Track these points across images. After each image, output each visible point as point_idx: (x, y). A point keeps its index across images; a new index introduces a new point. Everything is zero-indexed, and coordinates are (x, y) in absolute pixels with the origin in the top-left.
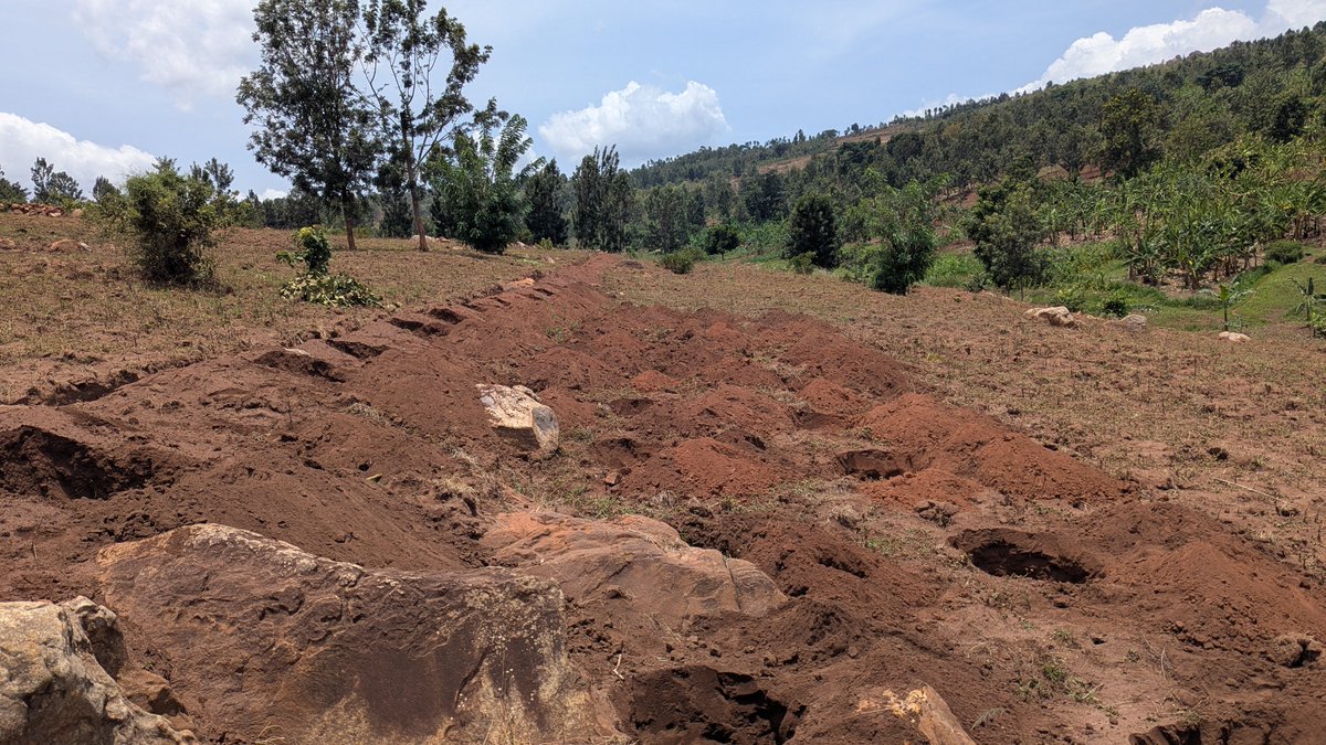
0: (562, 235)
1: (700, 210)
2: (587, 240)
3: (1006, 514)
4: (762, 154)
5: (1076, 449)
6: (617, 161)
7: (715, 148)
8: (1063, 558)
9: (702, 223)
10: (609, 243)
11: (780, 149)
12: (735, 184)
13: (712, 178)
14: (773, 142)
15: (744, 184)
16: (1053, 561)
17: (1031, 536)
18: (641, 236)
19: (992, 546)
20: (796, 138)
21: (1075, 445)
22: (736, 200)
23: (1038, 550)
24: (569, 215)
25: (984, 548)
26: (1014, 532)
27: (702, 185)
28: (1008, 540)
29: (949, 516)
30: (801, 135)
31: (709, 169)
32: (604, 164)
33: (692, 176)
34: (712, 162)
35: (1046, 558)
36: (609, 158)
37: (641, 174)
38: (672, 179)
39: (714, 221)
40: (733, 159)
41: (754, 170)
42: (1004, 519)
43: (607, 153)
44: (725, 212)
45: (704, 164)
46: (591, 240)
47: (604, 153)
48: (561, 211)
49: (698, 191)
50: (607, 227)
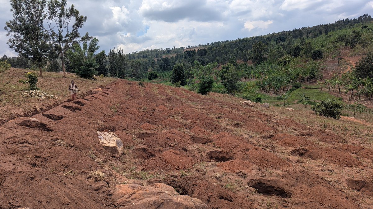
0: (106, 73)
1: (146, 67)
2: (113, 74)
4: (164, 52)
6: (122, 52)
7: (150, 50)
9: (147, 71)
10: (120, 75)
11: (168, 51)
12: (156, 60)
13: (149, 58)
14: (166, 49)
15: (158, 60)
18: (129, 73)
20: (173, 48)
22: (156, 65)
24: (108, 66)
27: (146, 60)
30: (174, 48)
31: (149, 55)
32: (118, 53)
33: (144, 57)
34: (150, 53)
36: (120, 51)
37: (129, 55)
38: (138, 57)
39: (150, 70)
40: (155, 53)
41: (161, 57)
43: (119, 50)
44: (153, 68)
45: (147, 54)
46: (115, 74)
47: (118, 49)
48: (106, 66)
49: (145, 61)
50: (119, 71)
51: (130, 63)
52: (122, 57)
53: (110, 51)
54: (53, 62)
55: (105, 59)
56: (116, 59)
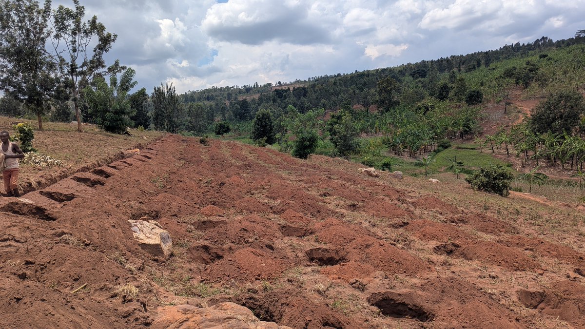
0: (147, 123)
1: (212, 114)
2: (159, 126)
3: (388, 284)
4: (240, 91)
5: (404, 245)
6: (174, 91)
7: (219, 87)
8: (414, 305)
9: (213, 120)
10: (170, 128)
11: (248, 90)
12: (227, 103)
13: (217, 100)
14: (244, 86)
15: (231, 103)
16: (410, 306)
17: (400, 295)
18: (184, 125)
19: (384, 300)
20: (254, 85)
21: (403, 243)
22: (228, 111)
23: (403, 301)
24: (150, 113)
25: (380, 301)
26: (393, 293)
27: (213, 103)
28: (391, 297)
29: (364, 286)
30: (257, 84)
31: (216, 96)
32: (168, 92)
33: (208, 98)
34: (218, 93)
35: (407, 305)
36: (170, 89)
37: (185, 96)
38: (199, 99)
39: (218, 119)
40: (227, 93)
41: (236, 98)
42: (387, 287)
43: (169, 87)
44: (224, 116)
45: (214, 94)
46: (161, 126)
47: (167, 87)
48: (147, 112)
49: (211, 106)
50: (169, 121)
51: (186, 108)
52: (173, 98)
53: (155, 89)
54: (61, 106)
55: (146, 102)
56: (163, 102)
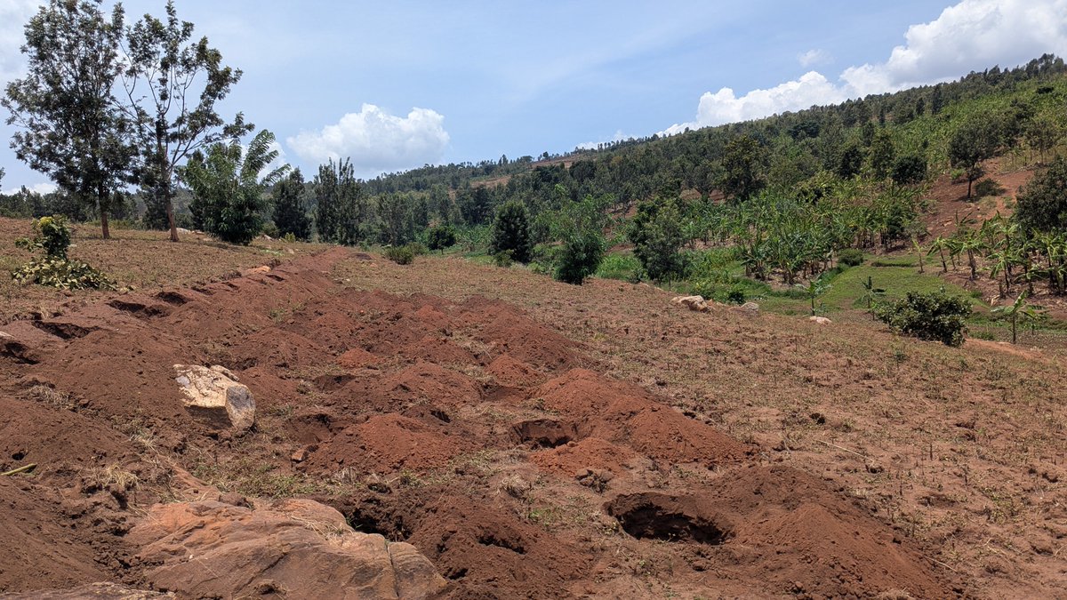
0: (306, 231)
1: (424, 215)
2: (327, 234)
4: (474, 172)
6: (352, 172)
7: (436, 166)
9: (425, 224)
10: (347, 238)
11: (488, 169)
12: (452, 194)
13: (434, 189)
14: (483, 163)
15: (459, 195)
18: (375, 233)
20: (500, 161)
22: (453, 207)
24: (311, 215)
27: (426, 194)
30: (505, 159)
31: (432, 182)
32: (341, 174)
33: (418, 187)
34: (434, 177)
36: (345, 169)
37: (371, 182)
38: (402, 188)
39: (435, 223)
40: (451, 175)
41: (468, 185)
43: (343, 165)
44: (445, 216)
45: (428, 178)
46: (331, 236)
47: (341, 164)
48: (305, 211)
49: (423, 199)
50: (343, 226)
51: (373, 201)
52: (353, 189)
53: (320, 169)
54: (156, 203)
55: (302, 193)
56: (333, 191)
